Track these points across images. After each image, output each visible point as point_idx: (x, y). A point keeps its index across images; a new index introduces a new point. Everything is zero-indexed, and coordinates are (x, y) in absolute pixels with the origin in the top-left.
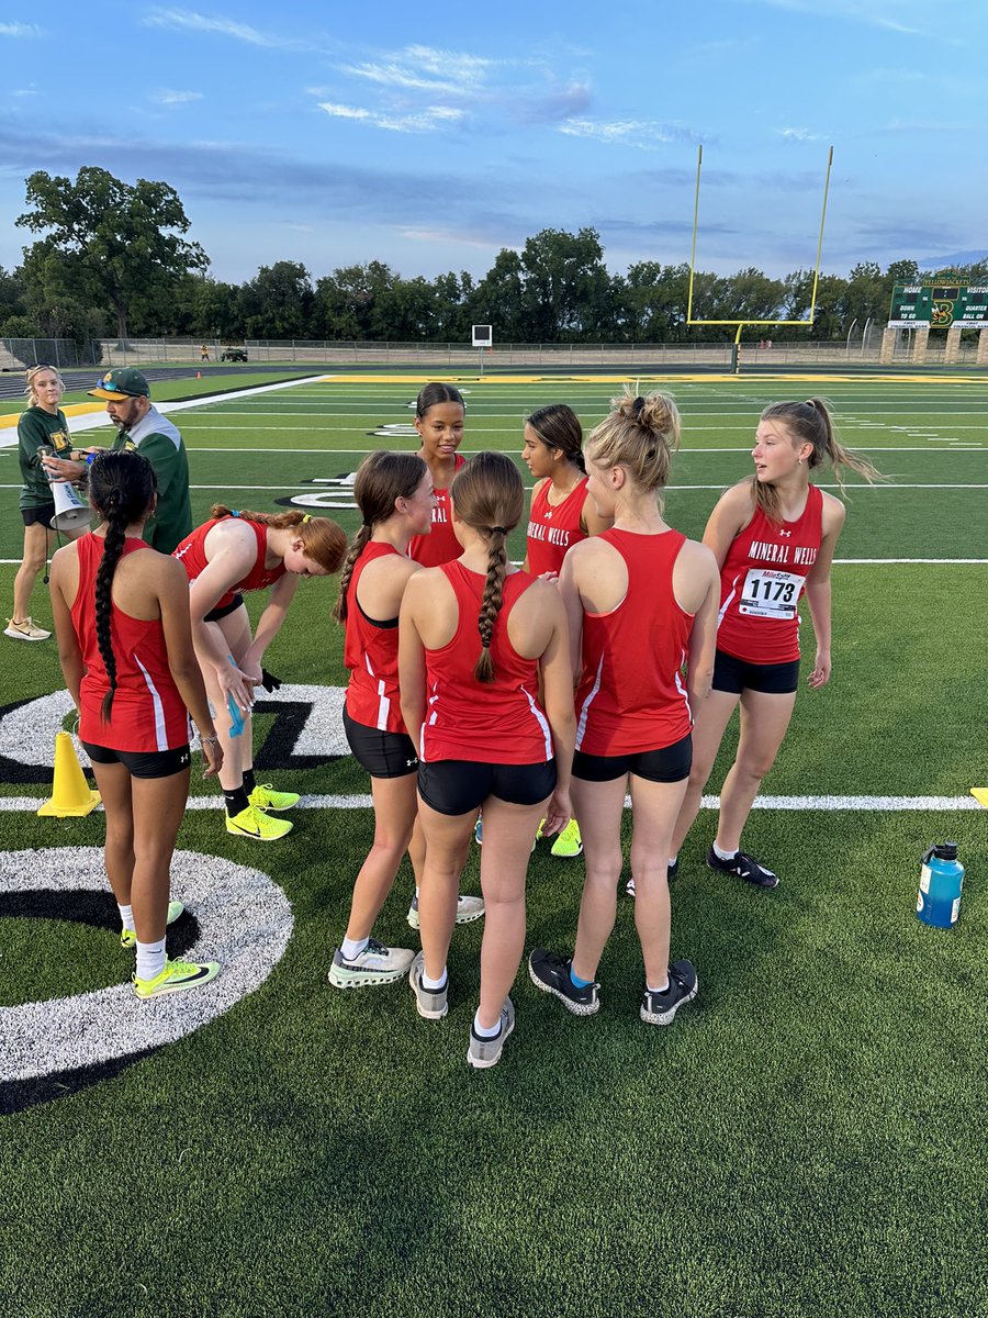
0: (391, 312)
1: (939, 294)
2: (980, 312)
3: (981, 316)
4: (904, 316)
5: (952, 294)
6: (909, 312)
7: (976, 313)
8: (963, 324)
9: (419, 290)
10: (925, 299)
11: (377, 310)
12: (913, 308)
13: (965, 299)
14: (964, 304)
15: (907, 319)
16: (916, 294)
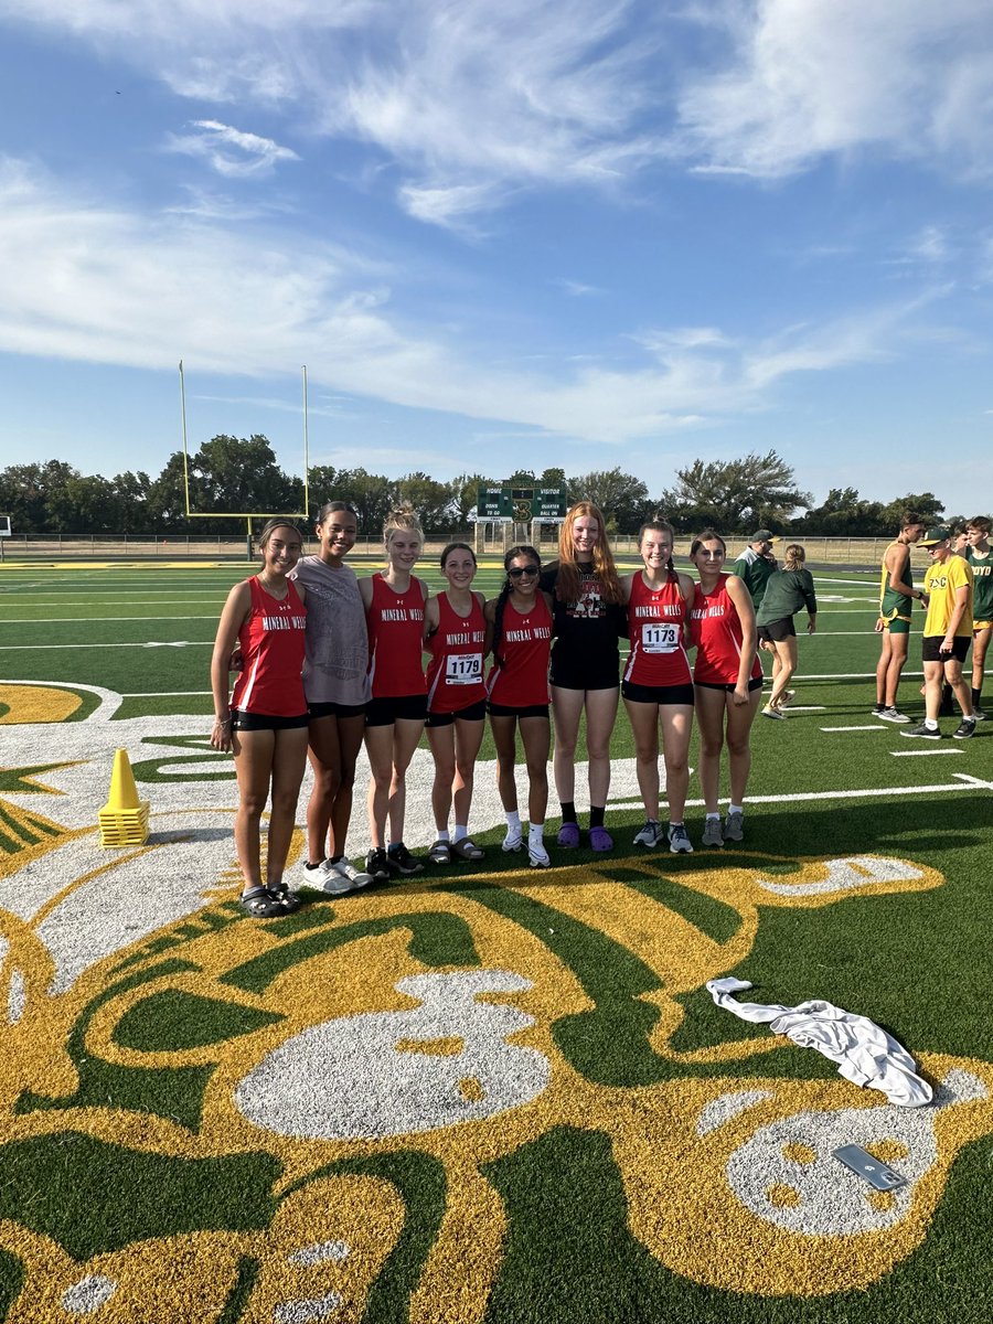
0: (63, 508)
1: (517, 494)
2: (555, 510)
3: (556, 513)
4: (490, 513)
5: (528, 495)
6: (493, 510)
7: (551, 510)
8: (542, 519)
9: (95, 487)
10: (506, 498)
11: (47, 506)
12: (496, 506)
13: (540, 499)
14: (540, 503)
15: (493, 515)
16: (498, 495)
